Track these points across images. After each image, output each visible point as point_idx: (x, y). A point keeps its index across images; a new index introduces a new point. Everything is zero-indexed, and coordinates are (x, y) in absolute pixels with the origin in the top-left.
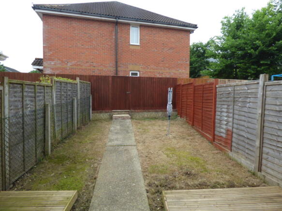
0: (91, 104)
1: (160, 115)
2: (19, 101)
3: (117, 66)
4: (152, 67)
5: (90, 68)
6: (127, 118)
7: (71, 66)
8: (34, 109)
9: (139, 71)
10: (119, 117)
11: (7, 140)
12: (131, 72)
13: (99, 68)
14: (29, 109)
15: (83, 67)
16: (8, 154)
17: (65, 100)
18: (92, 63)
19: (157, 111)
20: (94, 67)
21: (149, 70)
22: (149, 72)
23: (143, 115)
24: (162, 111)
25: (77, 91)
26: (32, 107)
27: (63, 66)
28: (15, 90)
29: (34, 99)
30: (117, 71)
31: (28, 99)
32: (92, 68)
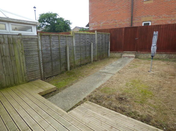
0: (109, 47)
1: (164, 57)
2: (48, 43)
3: (132, 20)
4: (164, 16)
5: (113, 24)
6: (132, 57)
7: (103, 24)
8: (58, 47)
9: (151, 21)
10: (126, 56)
11: (41, 59)
12: (143, 23)
13: (120, 23)
14: (55, 47)
15: (109, 24)
16: (42, 66)
17: (84, 44)
18: (115, 20)
19: (161, 53)
20: (116, 23)
21: (160, 19)
22: (161, 20)
23: (147, 55)
24: (166, 53)
25: (95, 39)
26: (57, 46)
27: (98, 25)
28: (45, 38)
29: (58, 43)
30: (132, 23)
31: (54, 42)
32: (115, 23)
